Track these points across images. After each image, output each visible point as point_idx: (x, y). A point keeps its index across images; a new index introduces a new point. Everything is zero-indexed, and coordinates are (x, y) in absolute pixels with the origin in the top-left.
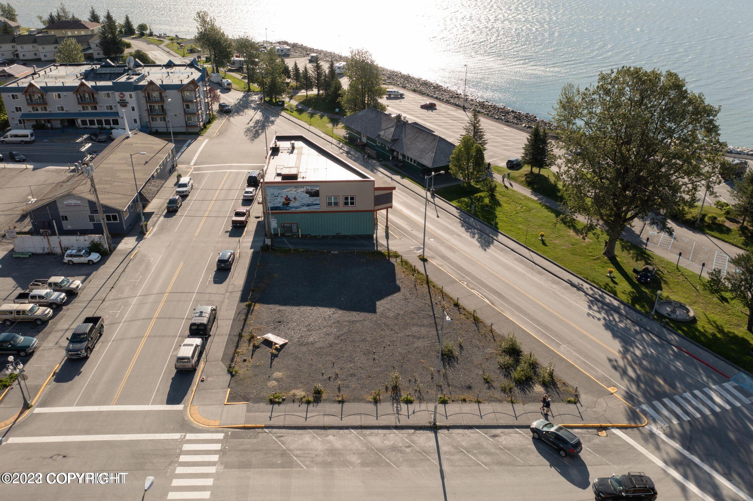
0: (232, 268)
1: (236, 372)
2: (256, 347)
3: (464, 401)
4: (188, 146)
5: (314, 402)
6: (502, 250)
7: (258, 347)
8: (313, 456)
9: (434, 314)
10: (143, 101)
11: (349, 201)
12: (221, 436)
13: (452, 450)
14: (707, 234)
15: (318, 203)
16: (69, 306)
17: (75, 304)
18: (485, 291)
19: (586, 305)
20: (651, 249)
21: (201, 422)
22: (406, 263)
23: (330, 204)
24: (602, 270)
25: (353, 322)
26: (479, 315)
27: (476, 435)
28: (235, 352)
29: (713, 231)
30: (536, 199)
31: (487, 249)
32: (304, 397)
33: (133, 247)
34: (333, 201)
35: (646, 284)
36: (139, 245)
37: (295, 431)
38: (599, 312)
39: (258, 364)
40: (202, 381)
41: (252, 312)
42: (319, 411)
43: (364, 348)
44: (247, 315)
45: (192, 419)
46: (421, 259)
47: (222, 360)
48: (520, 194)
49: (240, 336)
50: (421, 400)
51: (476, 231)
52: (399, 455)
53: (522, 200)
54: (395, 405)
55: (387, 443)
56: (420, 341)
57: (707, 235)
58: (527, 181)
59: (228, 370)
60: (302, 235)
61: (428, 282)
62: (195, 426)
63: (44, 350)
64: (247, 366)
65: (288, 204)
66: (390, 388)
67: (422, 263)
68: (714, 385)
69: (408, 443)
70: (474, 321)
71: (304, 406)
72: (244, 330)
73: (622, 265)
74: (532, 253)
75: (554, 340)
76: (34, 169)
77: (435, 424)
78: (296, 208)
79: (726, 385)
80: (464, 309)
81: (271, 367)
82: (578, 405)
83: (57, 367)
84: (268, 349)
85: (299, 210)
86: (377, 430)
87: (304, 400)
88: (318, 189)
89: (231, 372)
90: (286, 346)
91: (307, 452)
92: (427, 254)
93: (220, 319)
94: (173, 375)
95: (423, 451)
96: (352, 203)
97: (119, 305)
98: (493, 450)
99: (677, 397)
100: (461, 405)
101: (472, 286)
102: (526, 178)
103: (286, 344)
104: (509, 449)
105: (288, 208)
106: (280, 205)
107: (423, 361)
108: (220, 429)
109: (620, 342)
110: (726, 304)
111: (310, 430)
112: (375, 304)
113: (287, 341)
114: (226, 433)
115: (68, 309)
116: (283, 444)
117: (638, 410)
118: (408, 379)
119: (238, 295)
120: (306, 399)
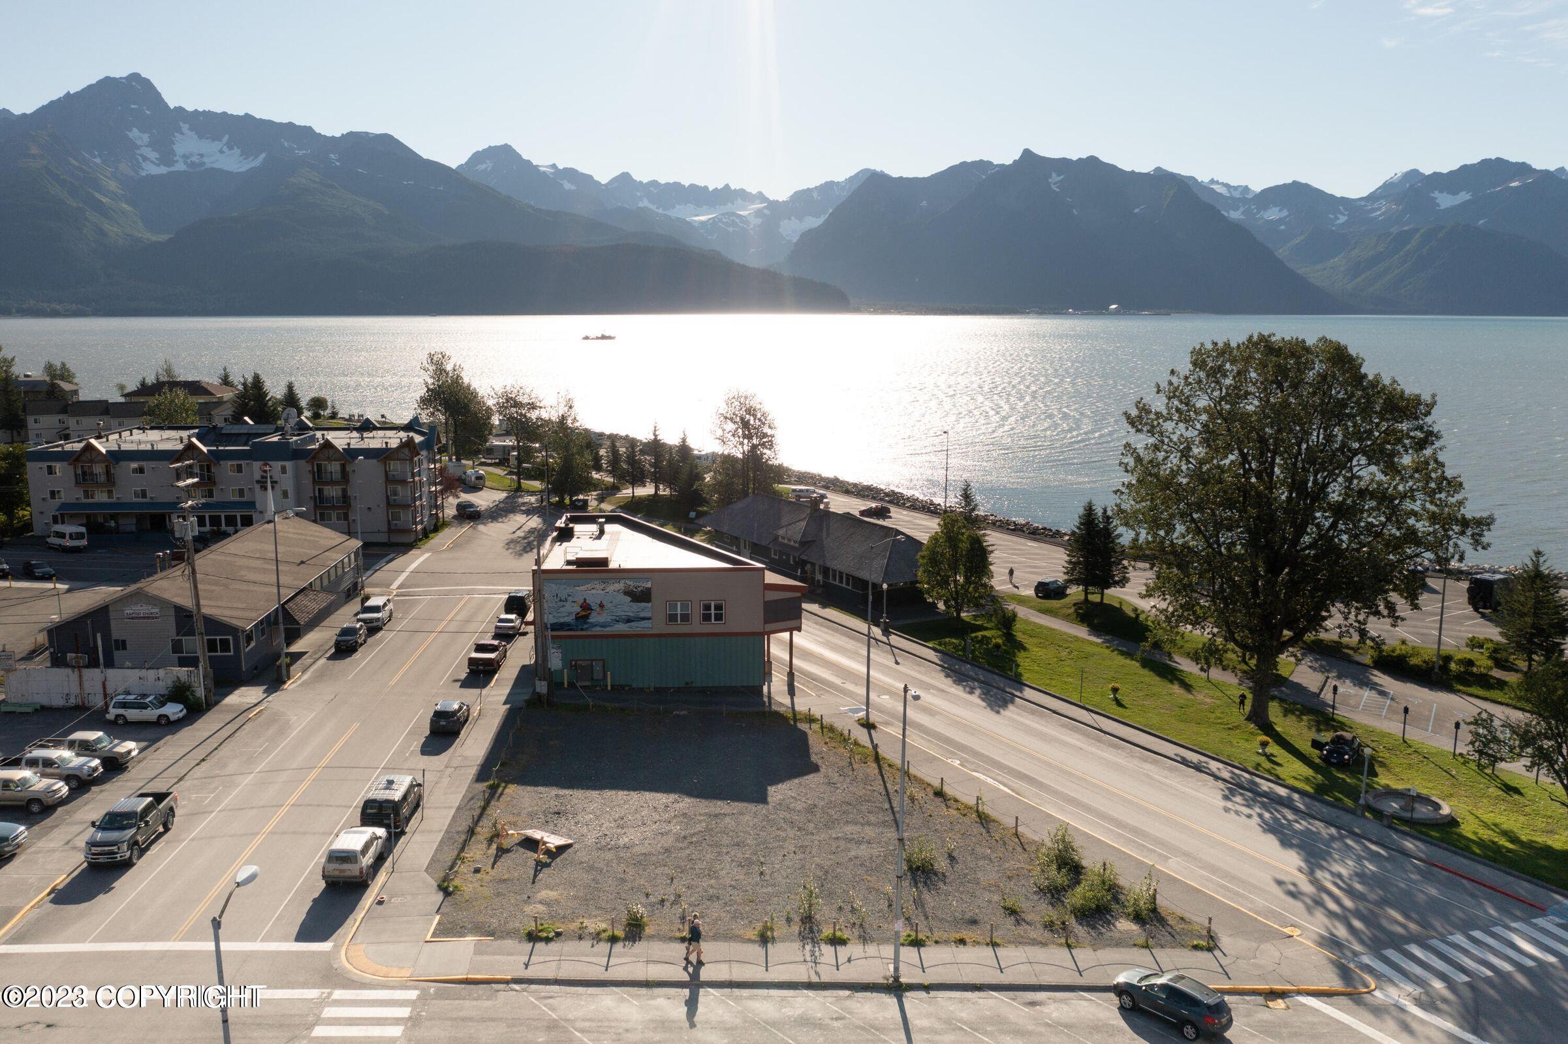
0: (462, 732)
1: (456, 887)
2: (502, 851)
3: (962, 942)
4: (388, 562)
5: (626, 939)
6: (1033, 713)
7: (508, 851)
8: (621, 1031)
9: (892, 808)
10: (307, 481)
11: (713, 611)
12: (413, 994)
13: (938, 1025)
14: (1459, 691)
15: (648, 615)
16: (107, 786)
17: (119, 784)
18: (998, 774)
19: (1218, 795)
20: (1345, 715)
21: (370, 971)
22: (832, 729)
23: (672, 618)
24: (1247, 745)
25: (716, 816)
26: (987, 809)
27: (991, 1002)
28: (458, 857)
29: (1470, 686)
30: (1099, 641)
31: (1002, 711)
32: (604, 931)
33: (256, 701)
34: (679, 612)
35: (1343, 766)
36: (270, 698)
37: (580, 990)
38: (1248, 806)
39: (506, 877)
40: (380, 903)
41: (499, 797)
42: (636, 956)
43: (740, 855)
44: (487, 803)
45: (349, 967)
46: (863, 725)
47: (426, 870)
48: (1065, 634)
49: (471, 832)
50: (865, 939)
51: (976, 683)
52: (817, 1032)
53: (1071, 642)
54: (808, 947)
55: (788, 1011)
56: (862, 847)
57: (1460, 694)
58: (1078, 615)
59: (439, 886)
60: (612, 686)
61: (877, 758)
62: (354, 978)
63: (36, 853)
64: (481, 880)
65: (587, 617)
66: (797, 919)
67: (865, 731)
68: (1515, 922)
69: (837, 1012)
70: (978, 820)
71: (604, 947)
72: (481, 824)
73: (1288, 738)
74: (1095, 716)
75: (1155, 851)
76: (69, 591)
77: (896, 979)
78: (604, 626)
79: (1540, 921)
80: (956, 801)
81: (534, 882)
82: (1217, 953)
83: (61, 880)
84: (530, 854)
85: (608, 631)
86: (766, 991)
87: (604, 935)
88: (649, 585)
89: (445, 889)
90: (570, 850)
91: (606, 1024)
92: (874, 717)
93: (429, 808)
94: (316, 895)
95: (872, 1026)
96: (719, 617)
97: (213, 786)
98: (1030, 1028)
99: (1435, 943)
100: (955, 949)
101: (973, 767)
102: (1076, 610)
103: (569, 846)
104: (1066, 1026)
105: (585, 626)
106: (570, 619)
107: (869, 878)
108: (413, 983)
109: (1298, 853)
110: (1516, 797)
111: (615, 989)
112: (766, 790)
113: (570, 841)
114: (423, 990)
115: (101, 791)
116: (553, 1009)
117: (1352, 966)
118: (835, 906)
119: (473, 771)
120: (609, 933)
